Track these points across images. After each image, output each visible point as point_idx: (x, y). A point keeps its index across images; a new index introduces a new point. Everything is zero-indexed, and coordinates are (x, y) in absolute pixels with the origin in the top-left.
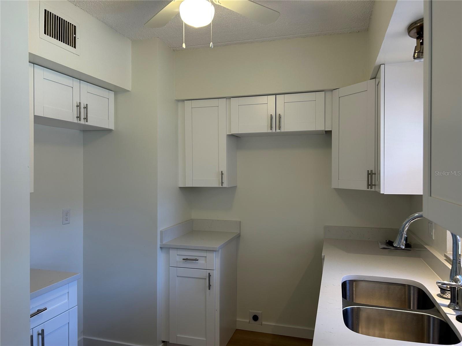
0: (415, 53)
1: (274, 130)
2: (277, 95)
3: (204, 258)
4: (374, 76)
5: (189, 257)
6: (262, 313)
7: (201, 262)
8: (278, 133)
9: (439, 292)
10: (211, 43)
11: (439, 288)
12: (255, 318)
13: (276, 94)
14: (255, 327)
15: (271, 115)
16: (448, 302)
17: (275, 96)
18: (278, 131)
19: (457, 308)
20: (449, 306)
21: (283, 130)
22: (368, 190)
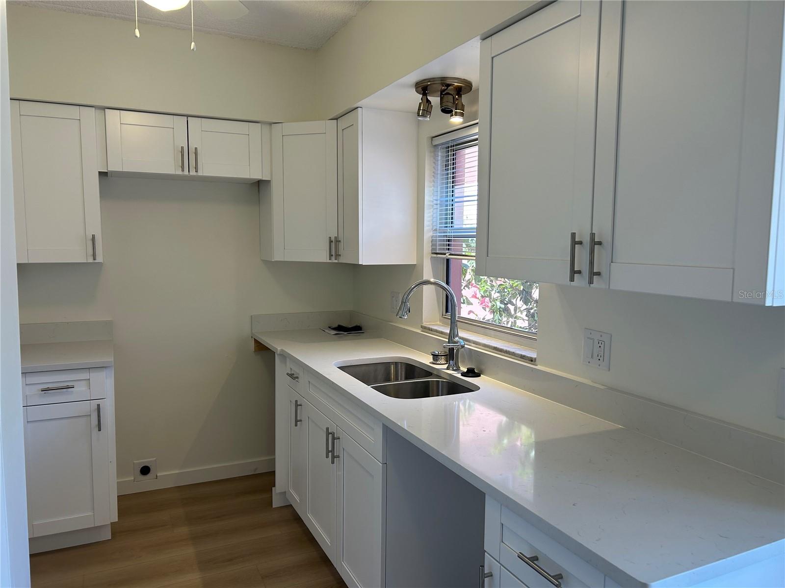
0: (419, 109)
1: (186, 172)
2: (189, 118)
3: (84, 382)
4: (336, 117)
5: (50, 386)
6: (155, 460)
7: (80, 389)
8: (194, 176)
9: (432, 360)
10: (193, 43)
11: (432, 355)
12: (145, 470)
13: (188, 116)
14: (147, 484)
15: (182, 148)
16: (446, 366)
17: (186, 117)
18: (193, 173)
19: (455, 368)
20: (448, 368)
21: (200, 173)
22: (330, 261)
